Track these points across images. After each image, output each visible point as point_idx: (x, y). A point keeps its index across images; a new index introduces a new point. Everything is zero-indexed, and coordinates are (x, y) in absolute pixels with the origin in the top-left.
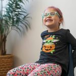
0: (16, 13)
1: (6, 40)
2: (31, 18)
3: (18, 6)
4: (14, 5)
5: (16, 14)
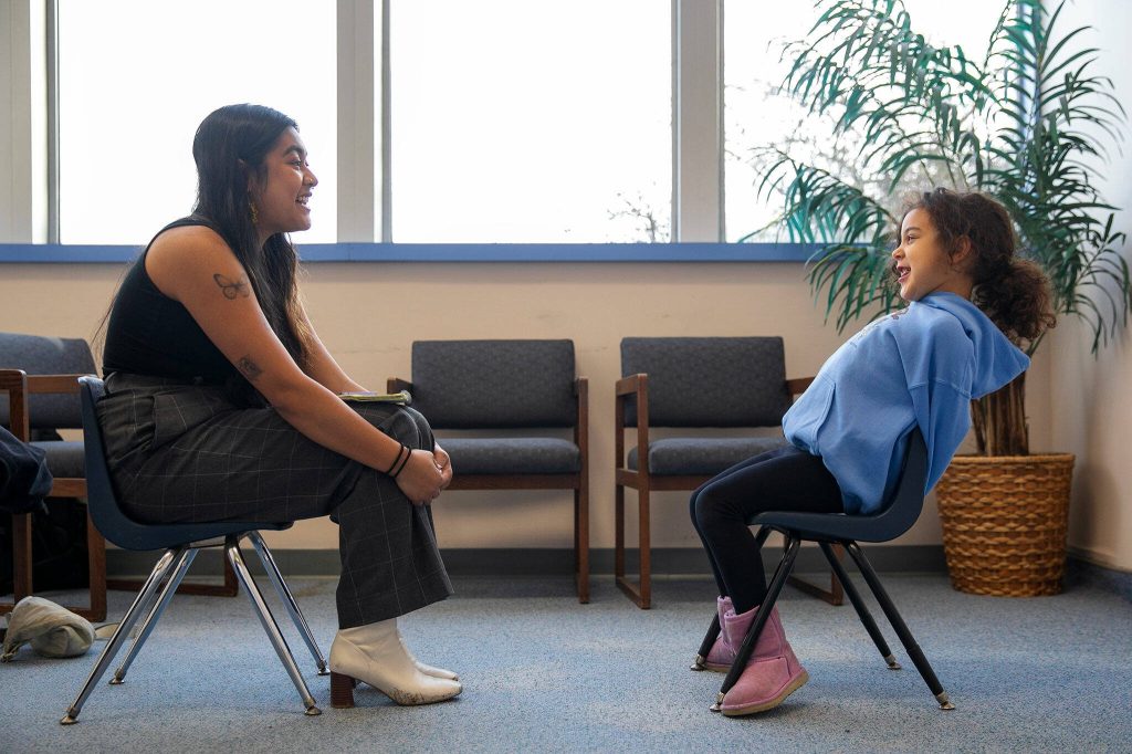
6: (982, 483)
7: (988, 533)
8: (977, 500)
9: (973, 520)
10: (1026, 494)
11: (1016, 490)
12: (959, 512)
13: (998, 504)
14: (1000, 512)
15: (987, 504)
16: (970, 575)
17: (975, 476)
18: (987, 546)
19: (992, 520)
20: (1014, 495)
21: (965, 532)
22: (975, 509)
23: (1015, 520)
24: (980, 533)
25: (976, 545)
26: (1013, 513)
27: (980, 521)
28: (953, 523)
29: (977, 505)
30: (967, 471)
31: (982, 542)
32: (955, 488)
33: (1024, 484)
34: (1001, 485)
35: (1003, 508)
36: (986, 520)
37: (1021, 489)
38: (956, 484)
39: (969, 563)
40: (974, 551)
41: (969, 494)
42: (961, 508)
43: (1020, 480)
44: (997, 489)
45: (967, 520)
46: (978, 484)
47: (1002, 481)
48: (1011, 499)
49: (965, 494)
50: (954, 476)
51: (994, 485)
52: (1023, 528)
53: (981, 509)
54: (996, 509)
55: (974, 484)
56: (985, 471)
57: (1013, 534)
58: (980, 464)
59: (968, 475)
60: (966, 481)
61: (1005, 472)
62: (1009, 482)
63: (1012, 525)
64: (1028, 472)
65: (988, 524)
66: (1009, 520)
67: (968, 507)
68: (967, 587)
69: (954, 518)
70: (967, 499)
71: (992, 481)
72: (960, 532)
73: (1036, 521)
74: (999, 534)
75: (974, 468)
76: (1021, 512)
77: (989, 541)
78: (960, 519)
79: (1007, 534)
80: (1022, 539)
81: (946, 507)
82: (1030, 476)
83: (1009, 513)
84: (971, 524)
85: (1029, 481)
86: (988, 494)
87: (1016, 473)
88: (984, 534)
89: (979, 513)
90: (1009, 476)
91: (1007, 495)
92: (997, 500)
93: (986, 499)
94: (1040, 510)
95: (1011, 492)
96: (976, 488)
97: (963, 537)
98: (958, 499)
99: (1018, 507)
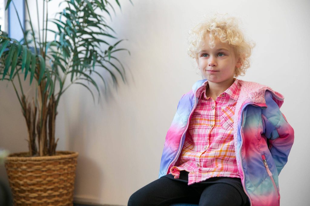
0: (85, 36)
1: (56, 114)
2: (129, 53)
3: (91, 19)
4: (82, 14)
5: (86, 40)
6: (49, 170)
7: (49, 197)
8: (45, 179)
9: (41, 191)
10: (68, 174)
11: (64, 172)
12: (32, 187)
13: (56, 180)
14: (56, 185)
15: (49, 181)
17: (44, 167)
19: (52, 189)
20: (63, 175)
21: (35, 198)
22: (43, 184)
23: (63, 188)
24: (44, 197)
25: (41, 204)
26: (62, 184)
27: (45, 190)
28: (27, 193)
29: (45, 182)
30: (40, 164)
31: (45, 202)
32: (30, 174)
33: (67, 169)
34: (57, 170)
35: (58, 183)
36: (48, 190)
37: (66, 171)
38: (32, 172)
41: (40, 177)
42: (34, 184)
43: (66, 167)
44: (56, 172)
45: (37, 191)
46: (46, 171)
47: (58, 168)
48: (62, 177)
49: (37, 177)
50: (30, 167)
51: (54, 171)
52: (65, 192)
53: (46, 184)
54: (54, 183)
55: (43, 171)
56: (50, 164)
57: (61, 195)
58: (48, 160)
59: (40, 167)
60: (37, 170)
61: (60, 163)
62: (61, 168)
63: (61, 190)
64: (69, 162)
65: (49, 192)
66: (59, 188)
67: (39, 184)
69: (28, 191)
70: (38, 180)
71: (53, 169)
72: (32, 198)
73: (70, 187)
74: (54, 196)
75: (44, 163)
76: (65, 184)
77: (49, 201)
78: (32, 191)
79: (58, 196)
80: (65, 197)
81: (23, 185)
82: (70, 165)
83: (60, 184)
84: (40, 193)
85: (69, 167)
86: (51, 176)
87: (64, 164)
88: (47, 197)
89: (45, 187)
90: (62, 166)
91: (60, 175)
92: (55, 178)
93: (49, 179)
94: (72, 182)
95: (61, 173)
96: (44, 173)
97: (33, 200)
98: (31, 180)
99: (64, 181)
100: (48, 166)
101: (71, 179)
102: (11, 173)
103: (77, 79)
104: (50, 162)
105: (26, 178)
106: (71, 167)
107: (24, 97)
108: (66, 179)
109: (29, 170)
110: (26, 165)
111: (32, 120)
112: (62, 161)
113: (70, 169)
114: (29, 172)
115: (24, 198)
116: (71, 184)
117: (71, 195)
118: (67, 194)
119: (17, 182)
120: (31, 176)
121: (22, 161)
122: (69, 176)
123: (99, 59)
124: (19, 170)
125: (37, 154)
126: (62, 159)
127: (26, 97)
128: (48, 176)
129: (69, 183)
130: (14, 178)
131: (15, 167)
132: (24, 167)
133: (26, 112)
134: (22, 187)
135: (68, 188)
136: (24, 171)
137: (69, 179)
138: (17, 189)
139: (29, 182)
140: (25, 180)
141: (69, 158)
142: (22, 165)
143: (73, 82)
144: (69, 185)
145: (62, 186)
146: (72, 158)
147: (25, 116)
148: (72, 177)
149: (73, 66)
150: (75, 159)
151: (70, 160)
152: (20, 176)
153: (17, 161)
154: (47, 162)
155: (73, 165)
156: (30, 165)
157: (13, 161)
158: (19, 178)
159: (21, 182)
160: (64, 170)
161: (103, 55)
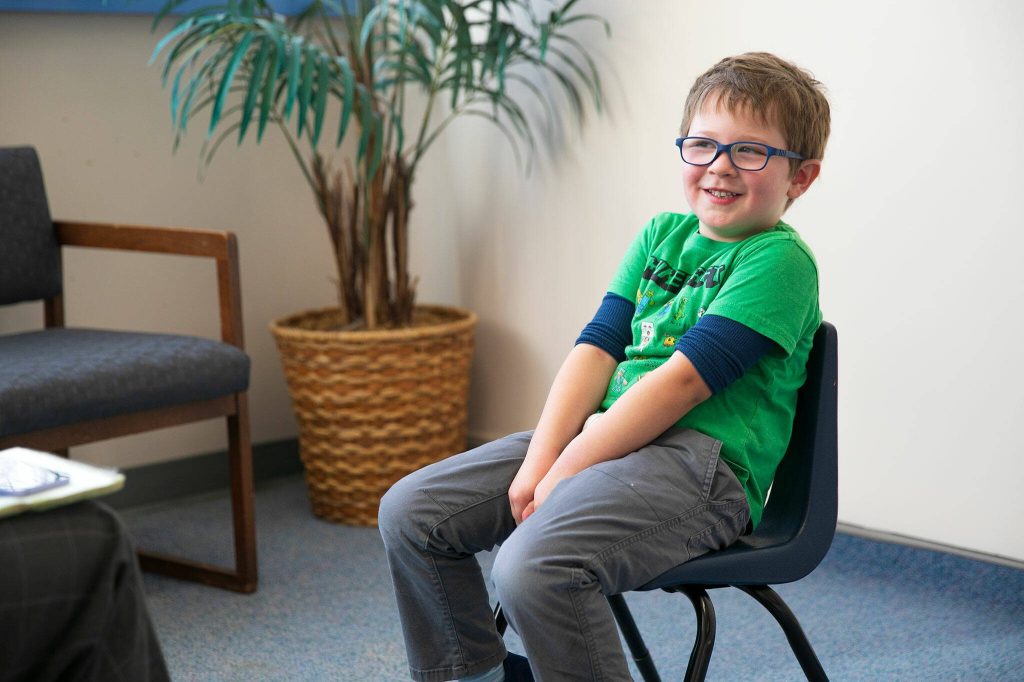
1: (409, 206)
2: (608, 27)
6: (387, 369)
7: (392, 440)
8: (377, 393)
9: (370, 423)
10: (442, 378)
11: (430, 374)
12: (345, 412)
13: (408, 396)
14: (410, 408)
15: (391, 399)
16: (360, 500)
17: (374, 359)
18: (390, 458)
19: (398, 421)
20: (428, 382)
21: (354, 441)
22: (374, 407)
23: (428, 417)
24: (377, 441)
25: (372, 458)
26: (426, 407)
27: (380, 423)
28: (334, 428)
29: (377, 400)
30: (363, 353)
31: (382, 454)
32: (338, 377)
33: (440, 366)
34: (412, 370)
35: (414, 402)
36: (388, 421)
37: (436, 372)
38: (342, 372)
39: (359, 484)
40: (370, 466)
41: (364, 387)
42: (349, 406)
43: (436, 360)
44: (406, 375)
45: (359, 423)
46: (380, 371)
47: (413, 364)
48: (425, 389)
49: (357, 387)
50: (337, 360)
51: (401, 371)
52: (436, 427)
53: (382, 406)
54: (404, 404)
55: (372, 372)
56: (391, 352)
57: (424, 437)
59: (363, 359)
60: (358, 367)
61: (417, 350)
62: (421, 365)
63: (424, 423)
64: (445, 347)
65: (392, 427)
66: (419, 418)
67: (361, 405)
68: (353, 516)
69: (337, 422)
70: (360, 394)
71: (399, 364)
72: (346, 441)
73: (450, 414)
74: (406, 439)
75: (374, 349)
76: (435, 405)
77: (392, 451)
78: (346, 423)
79: (417, 438)
80: (436, 442)
81: (322, 406)
82: (447, 354)
83: (421, 408)
84: (366, 428)
85: (446, 360)
86: (394, 384)
87: (431, 350)
88: (386, 440)
89: (378, 413)
90: (422, 357)
91: (419, 383)
92: (405, 390)
93: (389, 392)
94: (455, 399)
95: (424, 377)
96: (376, 377)
97: (350, 447)
98: (343, 394)
99: (432, 398)
100: (386, 359)
101: (453, 394)
102: (292, 373)
103: (469, 101)
104: (391, 346)
105: (330, 387)
106: (452, 360)
107: (318, 163)
108: (436, 392)
109: (336, 367)
110: (326, 353)
111: (345, 223)
112: (423, 344)
113: (448, 366)
114: (335, 372)
115: (327, 439)
116: (455, 406)
117: (454, 435)
118: (441, 434)
119: (306, 399)
120: (340, 383)
121: (318, 341)
122: (447, 386)
123: (525, 43)
124: (312, 365)
125: (359, 323)
126: (423, 338)
127: (326, 161)
128: (385, 385)
129: (446, 402)
130: (300, 386)
131: (300, 356)
132: (323, 359)
133: (327, 201)
134: (322, 413)
135: (445, 418)
136: (321, 369)
137: (445, 392)
138: (307, 415)
139: (336, 398)
140: (328, 394)
141: (446, 336)
142: (315, 352)
143: (459, 109)
144: (446, 408)
145: (427, 411)
146: (452, 336)
147: (325, 211)
148: (457, 388)
149: (456, 64)
150: (466, 338)
151: (448, 341)
152: (314, 382)
153: (303, 340)
154: (382, 347)
155: (458, 355)
156: (337, 355)
157: (293, 339)
158: (312, 387)
159: (318, 399)
160: (432, 367)
161: (536, 34)
